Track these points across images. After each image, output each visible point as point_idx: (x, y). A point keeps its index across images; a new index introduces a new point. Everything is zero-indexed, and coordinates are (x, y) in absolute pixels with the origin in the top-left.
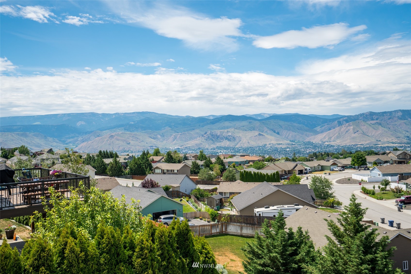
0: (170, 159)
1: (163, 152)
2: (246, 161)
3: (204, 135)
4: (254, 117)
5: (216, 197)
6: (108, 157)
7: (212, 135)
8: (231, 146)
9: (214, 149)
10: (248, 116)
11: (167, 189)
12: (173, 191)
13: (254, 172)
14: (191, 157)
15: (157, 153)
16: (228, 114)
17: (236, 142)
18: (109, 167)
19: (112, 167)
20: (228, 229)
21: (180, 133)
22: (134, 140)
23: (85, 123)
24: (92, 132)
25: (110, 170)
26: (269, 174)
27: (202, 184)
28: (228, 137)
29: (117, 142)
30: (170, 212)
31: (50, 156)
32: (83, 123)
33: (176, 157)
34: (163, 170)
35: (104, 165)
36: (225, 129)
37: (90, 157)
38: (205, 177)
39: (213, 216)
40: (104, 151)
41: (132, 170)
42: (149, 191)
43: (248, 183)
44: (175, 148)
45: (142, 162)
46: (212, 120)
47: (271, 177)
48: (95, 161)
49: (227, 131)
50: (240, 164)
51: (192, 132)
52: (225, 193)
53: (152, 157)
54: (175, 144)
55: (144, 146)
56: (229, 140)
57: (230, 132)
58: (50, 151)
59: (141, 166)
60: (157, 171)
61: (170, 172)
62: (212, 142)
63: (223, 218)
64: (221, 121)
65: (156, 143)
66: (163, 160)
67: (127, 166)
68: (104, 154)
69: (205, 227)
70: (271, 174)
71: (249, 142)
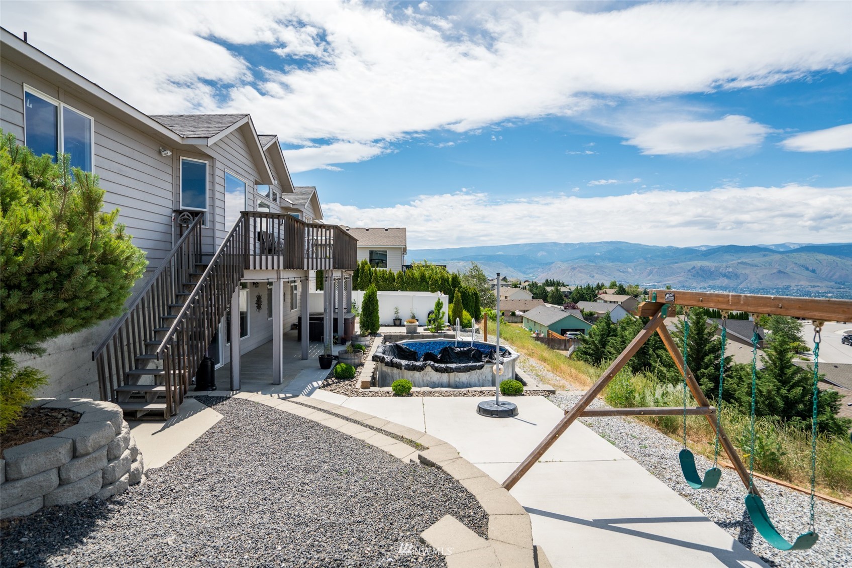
3: (692, 271)
4: (773, 248)
7: (703, 271)
8: (732, 285)
9: (705, 288)
10: (762, 247)
11: (590, 315)
12: (598, 317)
15: (613, 286)
16: (730, 244)
18: (549, 295)
19: (553, 294)
21: (658, 267)
22: (599, 272)
23: (545, 254)
24: (552, 263)
25: (551, 297)
28: (727, 274)
29: (580, 274)
33: (634, 291)
34: (606, 301)
35: (545, 293)
36: (723, 263)
37: (536, 285)
40: (551, 280)
44: (650, 284)
46: (704, 251)
48: (537, 288)
49: (727, 266)
51: (675, 266)
53: (604, 289)
54: (650, 280)
56: (730, 278)
57: (732, 267)
60: (599, 301)
61: (612, 302)
62: (702, 279)
64: (718, 253)
65: (622, 276)
66: (614, 292)
67: (569, 295)
68: (550, 283)
71: (760, 282)
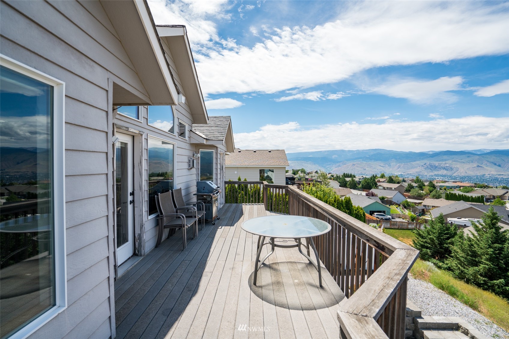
0: (391, 180)
1: (387, 175)
2: (457, 186)
3: (424, 166)
4: (474, 152)
5: (420, 207)
6: (349, 177)
7: (431, 166)
8: (449, 174)
9: (432, 176)
10: (467, 151)
11: (382, 199)
12: (388, 200)
13: (459, 194)
14: (409, 180)
15: (383, 176)
16: (447, 150)
17: (453, 172)
18: (348, 183)
19: (350, 183)
20: (421, 227)
21: (404, 164)
22: (369, 167)
23: (337, 156)
24: (341, 162)
25: (349, 185)
26: (473, 197)
27: (413, 199)
28: (446, 167)
29: (357, 168)
30: (382, 212)
31: (316, 175)
32: (336, 156)
33: (397, 180)
34: (384, 187)
35: (345, 182)
36: (443, 161)
37: (338, 176)
38: (415, 194)
39: (412, 218)
40: (346, 173)
41: (363, 186)
42: (369, 198)
43: (449, 201)
44: (399, 174)
45: (370, 181)
46: (431, 154)
47: (475, 199)
48: (340, 179)
49: (445, 163)
50: (451, 188)
51: (414, 163)
52: (428, 206)
53: (378, 179)
54: (399, 171)
55: (376, 172)
56: (447, 170)
57: (448, 163)
58: (316, 172)
59: (369, 184)
60: (380, 187)
61: (389, 189)
62: (430, 170)
63: (420, 220)
64: (440, 155)
65: (384, 170)
66: (386, 181)
67: (360, 183)
68: (347, 175)
69: (404, 223)
70: (476, 197)
71: (466, 172)
